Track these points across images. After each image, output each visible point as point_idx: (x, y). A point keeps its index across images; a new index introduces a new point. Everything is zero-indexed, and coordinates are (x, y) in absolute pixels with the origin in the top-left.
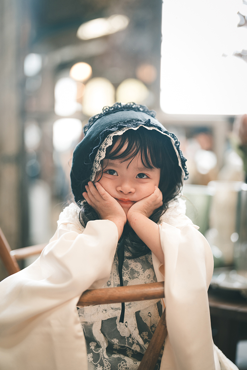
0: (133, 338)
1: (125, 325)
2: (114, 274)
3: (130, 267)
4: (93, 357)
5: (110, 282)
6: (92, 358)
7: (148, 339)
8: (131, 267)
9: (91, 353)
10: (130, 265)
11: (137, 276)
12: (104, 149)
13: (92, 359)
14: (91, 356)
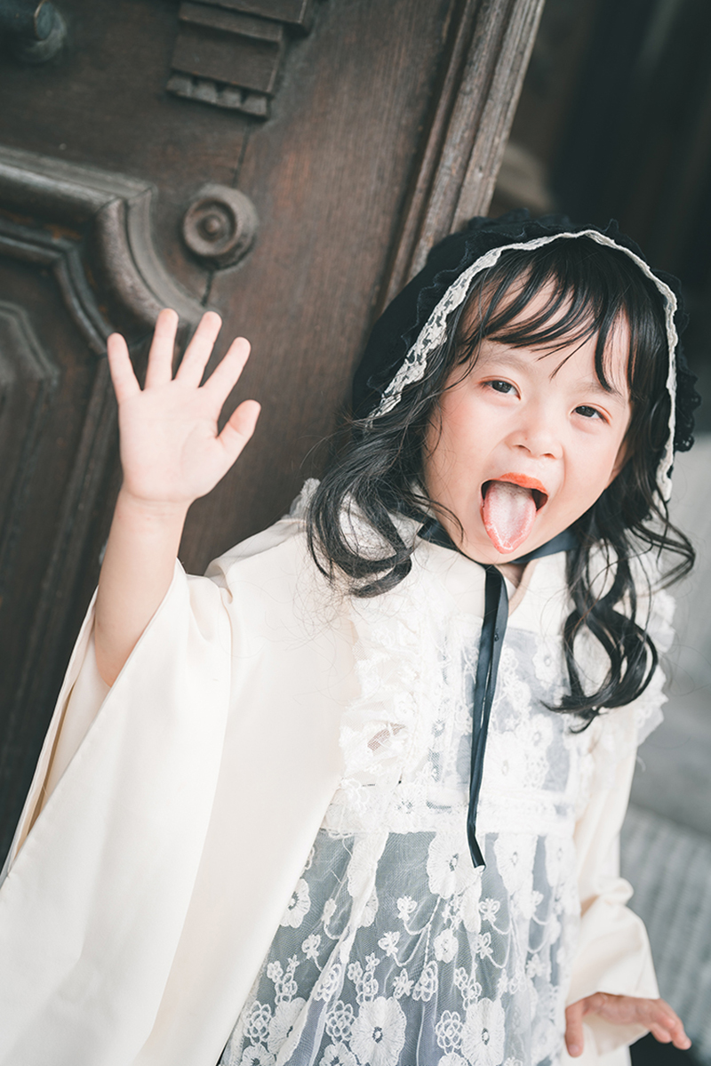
0: (455, 910)
1: (451, 864)
2: (456, 704)
3: (503, 692)
4: (319, 946)
5: (444, 725)
6: (317, 950)
7: (495, 924)
8: (505, 695)
9: (319, 937)
10: (504, 685)
11: (513, 728)
12: (420, 357)
13: (317, 954)
14: (316, 942)
